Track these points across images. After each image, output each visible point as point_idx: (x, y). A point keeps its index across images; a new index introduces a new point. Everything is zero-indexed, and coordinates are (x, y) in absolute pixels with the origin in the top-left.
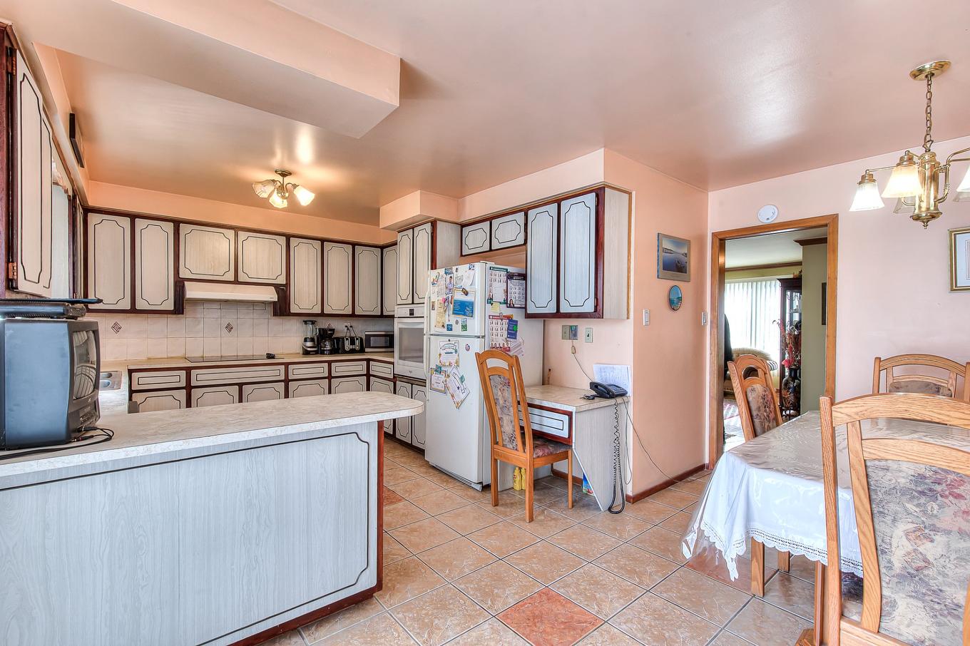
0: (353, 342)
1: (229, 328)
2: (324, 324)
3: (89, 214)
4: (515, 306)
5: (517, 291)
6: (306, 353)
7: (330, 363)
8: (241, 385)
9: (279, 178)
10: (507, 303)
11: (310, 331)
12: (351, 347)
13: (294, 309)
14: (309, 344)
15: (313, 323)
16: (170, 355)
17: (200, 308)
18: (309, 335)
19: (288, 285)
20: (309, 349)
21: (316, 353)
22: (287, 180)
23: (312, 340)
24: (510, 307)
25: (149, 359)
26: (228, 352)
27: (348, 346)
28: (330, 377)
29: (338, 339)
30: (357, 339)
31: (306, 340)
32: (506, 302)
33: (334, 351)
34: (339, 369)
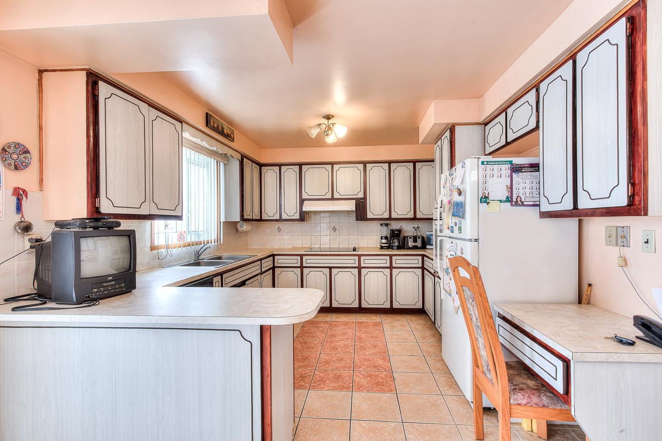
0: (415, 240)
1: (334, 229)
2: (395, 226)
3: (262, 167)
4: (525, 203)
5: (528, 185)
6: (382, 248)
7: (391, 256)
8: (330, 268)
9: (325, 121)
10: (511, 201)
11: (385, 232)
12: (414, 244)
13: (369, 215)
14: (384, 241)
15: (387, 225)
16: (303, 246)
17: (318, 217)
18: (384, 234)
19: (365, 198)
20: (383, 245)
21: (388, 247)
22: (331, 121)
23: (386, 238)
24: (516, 204)
25: (293, 248)
26: (335, 245)
27: (411, 243)
28: (391, 268)
29: (404, 237)
30: (419, 238)
31: (382, 239)
32: (509, 200)
33: (399, 248)
34: (398, 261)
